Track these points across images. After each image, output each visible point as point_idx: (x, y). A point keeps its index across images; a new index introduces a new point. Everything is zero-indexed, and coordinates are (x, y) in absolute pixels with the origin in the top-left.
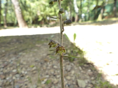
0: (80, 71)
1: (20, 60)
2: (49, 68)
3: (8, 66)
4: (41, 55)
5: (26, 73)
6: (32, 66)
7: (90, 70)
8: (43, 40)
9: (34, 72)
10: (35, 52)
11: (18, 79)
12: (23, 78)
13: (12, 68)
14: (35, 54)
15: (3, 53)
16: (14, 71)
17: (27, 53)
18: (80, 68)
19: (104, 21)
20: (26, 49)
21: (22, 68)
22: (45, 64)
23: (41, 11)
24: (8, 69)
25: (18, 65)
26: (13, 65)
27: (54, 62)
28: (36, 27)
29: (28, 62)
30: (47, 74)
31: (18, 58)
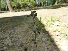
0: (43, 34)
1: (16, 31)
2: (30, 34)
3: (11, 34)
4: (25, 28)
5: (20, 37)
6: (22, 34)
7: (47, 34)
8: (24, 20)
9: (24, 36)
10: (22, 27)
11: (18, 39)
12: (19, 39)
13: (13, 35)
14: (22, 28)
15: (6, 28)
16: (15, 36)
17: (18, 27)
18: (43, 33)
19: (59, 5)
20: (17, 25)
21: (18, 35)
22: (28, 32)
23: (22, 2)
24: (12, 35)
25: (15, 33)
26: (13, 33)
27: (32, 31)
28: (20, 11)
29: (19, 32)
30: (29, 37)
31: (14, 30)
